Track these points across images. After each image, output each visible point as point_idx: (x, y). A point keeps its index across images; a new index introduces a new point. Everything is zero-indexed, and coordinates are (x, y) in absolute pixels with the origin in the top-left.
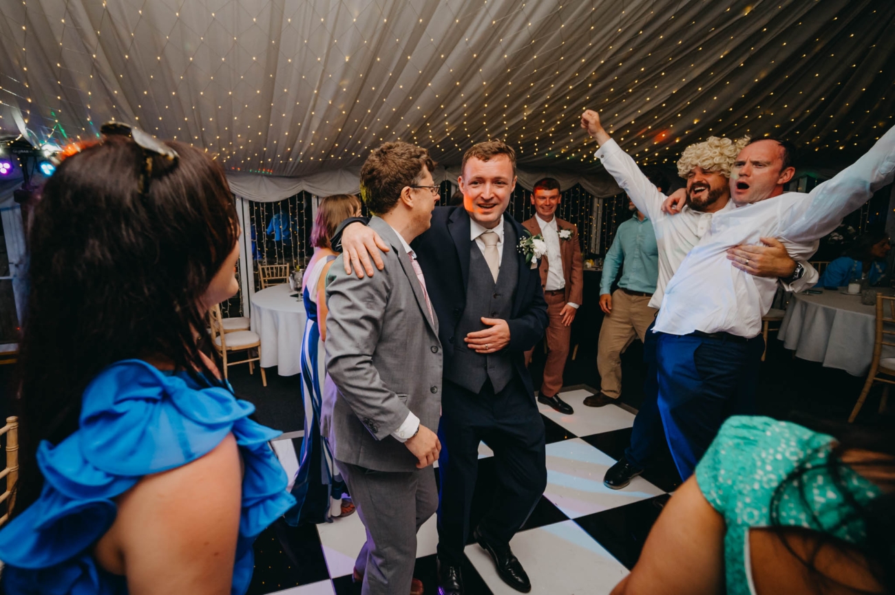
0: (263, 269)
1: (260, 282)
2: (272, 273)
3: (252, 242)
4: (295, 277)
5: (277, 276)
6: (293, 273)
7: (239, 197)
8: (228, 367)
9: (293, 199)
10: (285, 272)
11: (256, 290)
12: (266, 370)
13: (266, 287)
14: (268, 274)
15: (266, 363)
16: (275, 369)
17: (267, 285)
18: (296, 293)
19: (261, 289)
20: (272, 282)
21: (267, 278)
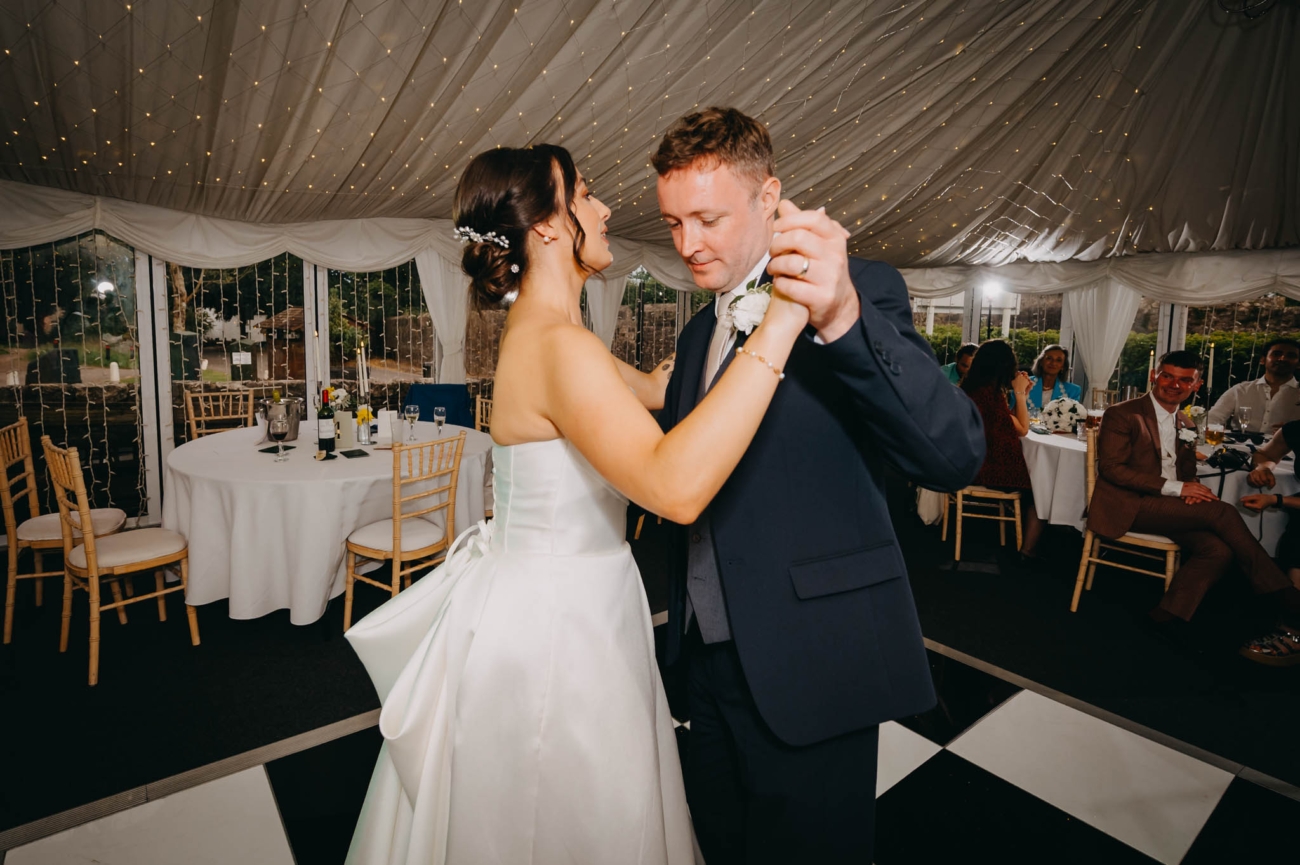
0: (195, 400)
1: (189, 425)
2: (217, 408)
3: (172, 345)
4: (270, 413)
5: (226, 412)
6: (264, 406)
7: (142, 251)
8: (102, 614)
9: (264, 267)
10: (246, 406)
11: (178, 442)
12: (201, 610)
13: (200, 435)
14: (207, 410)
15: (198, 595)
16: (223, 605)
17: (204, 431)
18: (272, 444)
19: (190, 438)
20: (215, 426)
21: (204, 418)
